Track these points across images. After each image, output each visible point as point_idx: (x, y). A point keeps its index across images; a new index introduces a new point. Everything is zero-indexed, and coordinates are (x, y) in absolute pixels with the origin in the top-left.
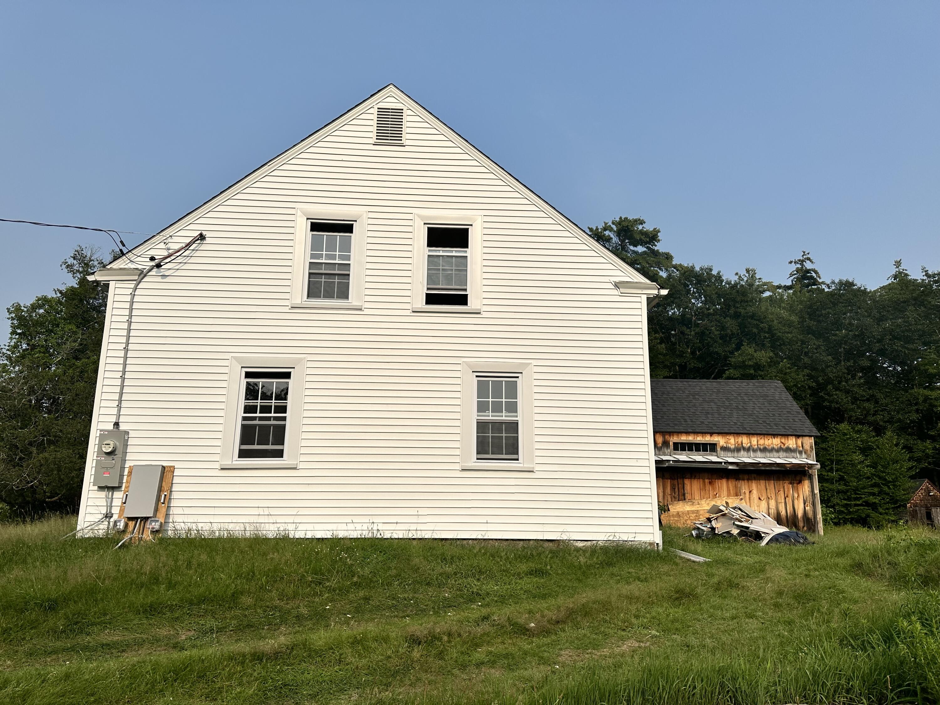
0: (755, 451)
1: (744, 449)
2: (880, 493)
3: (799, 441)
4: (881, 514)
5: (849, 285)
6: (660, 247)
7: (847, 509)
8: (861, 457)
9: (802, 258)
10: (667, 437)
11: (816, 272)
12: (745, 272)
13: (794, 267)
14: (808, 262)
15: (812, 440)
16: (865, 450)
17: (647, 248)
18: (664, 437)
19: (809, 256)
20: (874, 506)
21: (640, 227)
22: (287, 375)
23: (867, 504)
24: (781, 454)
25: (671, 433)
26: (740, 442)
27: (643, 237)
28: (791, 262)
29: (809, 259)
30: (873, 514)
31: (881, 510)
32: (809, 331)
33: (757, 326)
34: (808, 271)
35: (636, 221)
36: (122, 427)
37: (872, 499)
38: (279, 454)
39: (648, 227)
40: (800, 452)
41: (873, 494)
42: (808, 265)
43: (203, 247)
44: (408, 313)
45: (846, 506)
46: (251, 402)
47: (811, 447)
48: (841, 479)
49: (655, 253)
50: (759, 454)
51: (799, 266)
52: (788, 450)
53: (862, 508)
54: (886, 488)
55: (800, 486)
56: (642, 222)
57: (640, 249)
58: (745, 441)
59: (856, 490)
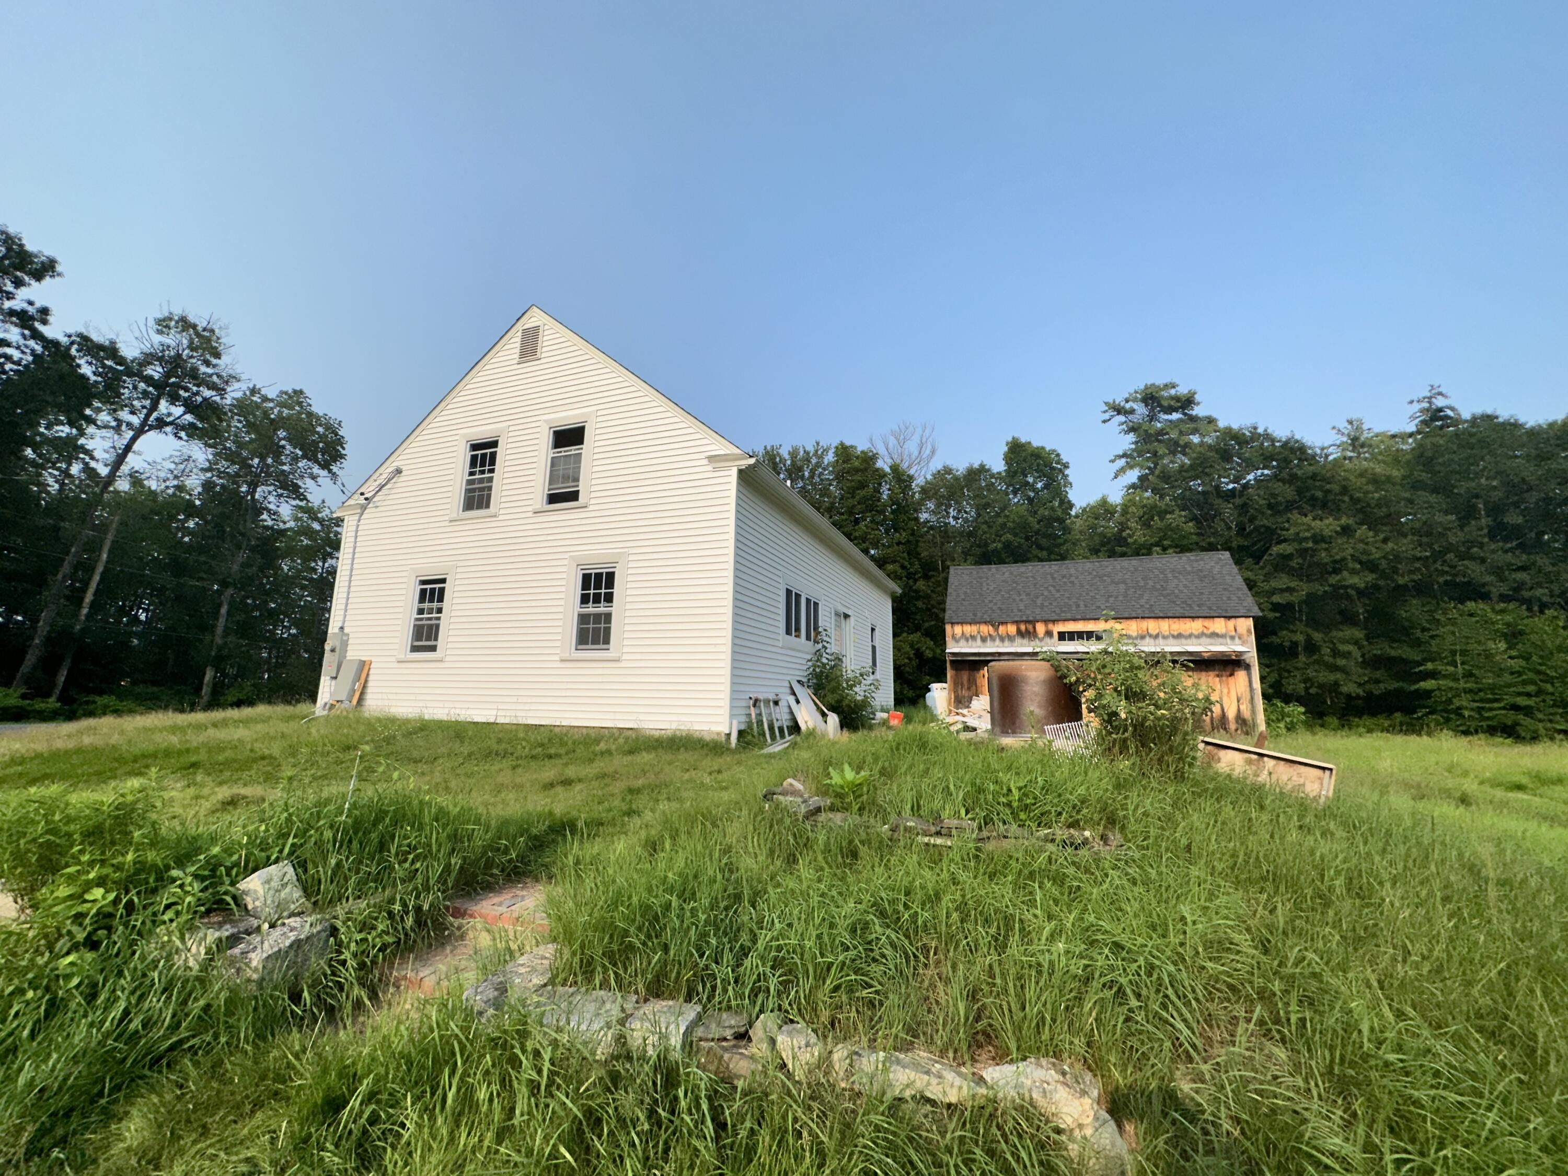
0: (1164, 637)
1: (1151, 636)
2: (1540, 692)
3: (1231, 623)
4: (1540, 721)
5: (1489, 418)
6: (1197, 411)
7: (1480, 714)
8: (1502, 646)
9: (1428, 394)
10: (1050, 626)
11: (1452, 409)
12: (1346, 424)
13: (1416, 407)
14: (1440, 397)
15: (1250, 622)
16: (1513, 636)
17: (1185, 414)
18: (1046, 625)
19: (1440, 390)
20: (1527, 711)
21: (1173, 392)
22: (443, 581)
23: (1515, 708)
24: (1204, 640)
25: (1054, 622)
26: (1145, 628)
27: (1172, 403)
28: (1411, 402)
29: (1440, 394)
30: (1526, 721)
31: (1540, 716)
32: (1416, 486)
33: (1321, 488)
34: (1440, 410)
35: (1166, 386)
36: (346, 630)
37: (1522, 701)
38: (433, 649)
39: (1182, 390)
40: (1232, 638)
41: (1528, 695)
42: (1440, 402)
43: (401, 479)
44: (530, 514)
45: (1480, 710)
46: (422, 606)
47: (1249, 631)
48: (1469, 675)
49: (1193, 419)
50: (1171, 641)
51: (1426, 405)
52: (1215, 635)
53: (1503, 712)
54: (1549, 688)
55: (1231, 679)
56: (1174, 386)
57: (1175, 416)
58: (1152, 626)
59: (1492, 688)
